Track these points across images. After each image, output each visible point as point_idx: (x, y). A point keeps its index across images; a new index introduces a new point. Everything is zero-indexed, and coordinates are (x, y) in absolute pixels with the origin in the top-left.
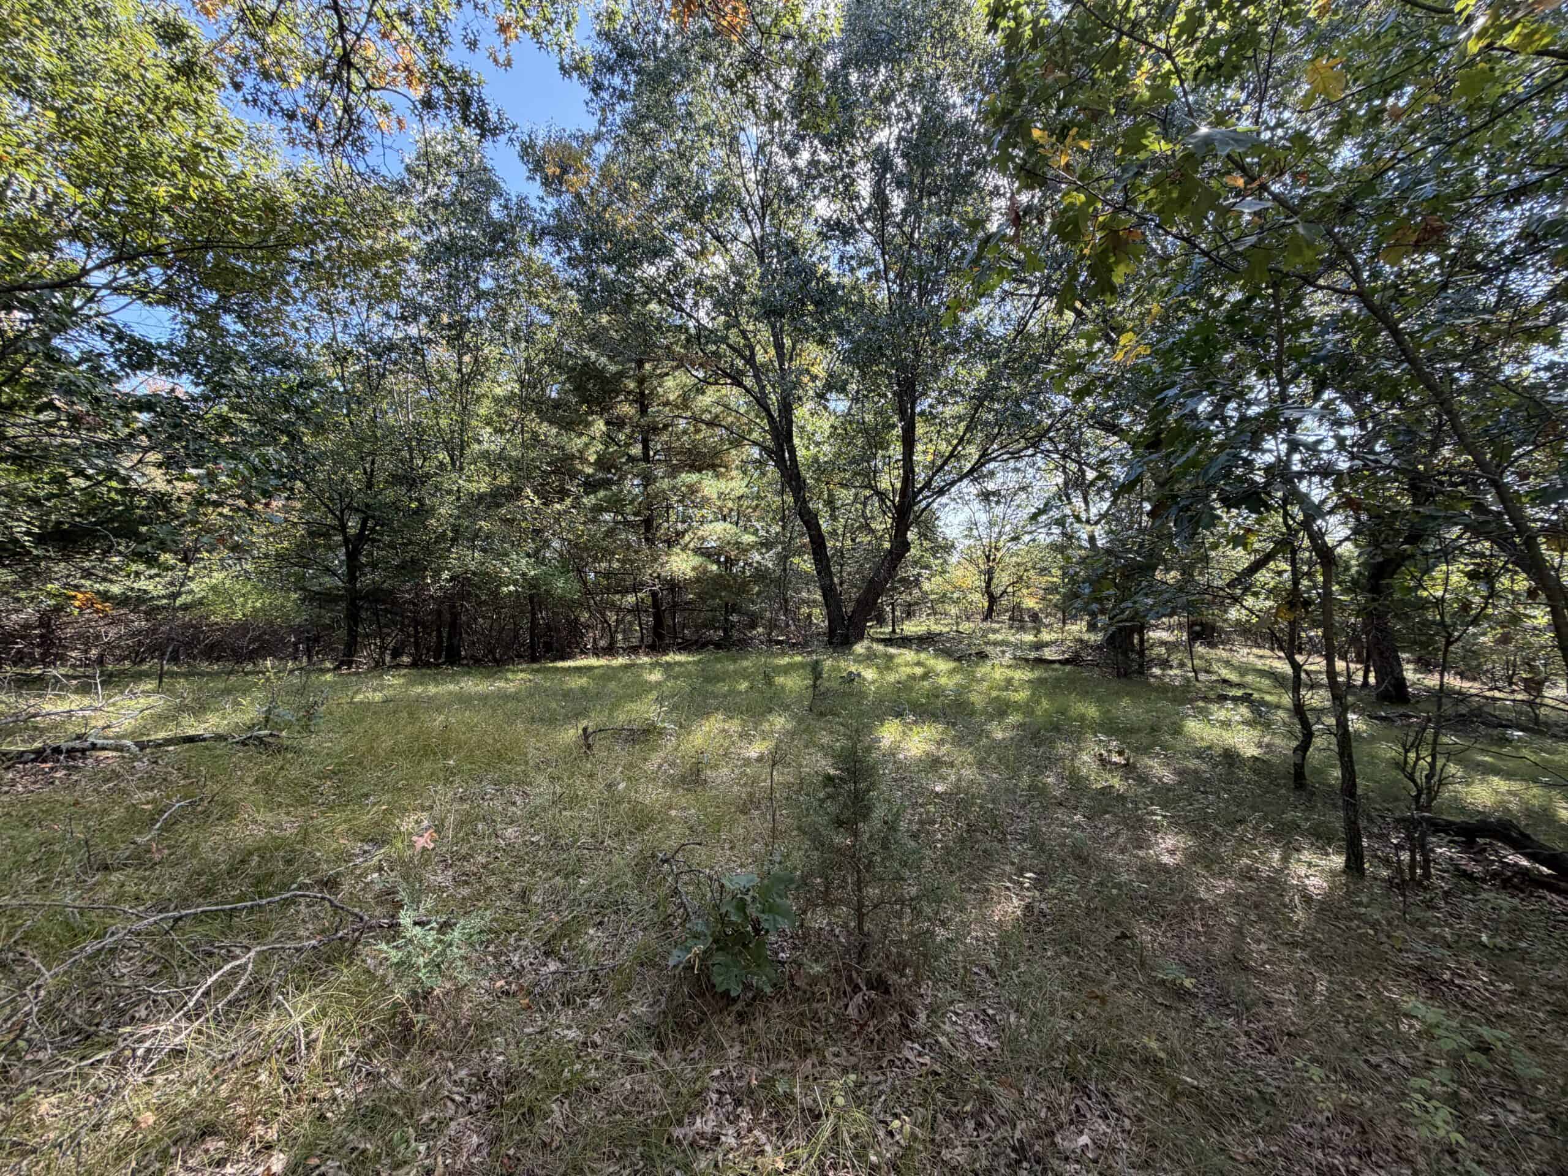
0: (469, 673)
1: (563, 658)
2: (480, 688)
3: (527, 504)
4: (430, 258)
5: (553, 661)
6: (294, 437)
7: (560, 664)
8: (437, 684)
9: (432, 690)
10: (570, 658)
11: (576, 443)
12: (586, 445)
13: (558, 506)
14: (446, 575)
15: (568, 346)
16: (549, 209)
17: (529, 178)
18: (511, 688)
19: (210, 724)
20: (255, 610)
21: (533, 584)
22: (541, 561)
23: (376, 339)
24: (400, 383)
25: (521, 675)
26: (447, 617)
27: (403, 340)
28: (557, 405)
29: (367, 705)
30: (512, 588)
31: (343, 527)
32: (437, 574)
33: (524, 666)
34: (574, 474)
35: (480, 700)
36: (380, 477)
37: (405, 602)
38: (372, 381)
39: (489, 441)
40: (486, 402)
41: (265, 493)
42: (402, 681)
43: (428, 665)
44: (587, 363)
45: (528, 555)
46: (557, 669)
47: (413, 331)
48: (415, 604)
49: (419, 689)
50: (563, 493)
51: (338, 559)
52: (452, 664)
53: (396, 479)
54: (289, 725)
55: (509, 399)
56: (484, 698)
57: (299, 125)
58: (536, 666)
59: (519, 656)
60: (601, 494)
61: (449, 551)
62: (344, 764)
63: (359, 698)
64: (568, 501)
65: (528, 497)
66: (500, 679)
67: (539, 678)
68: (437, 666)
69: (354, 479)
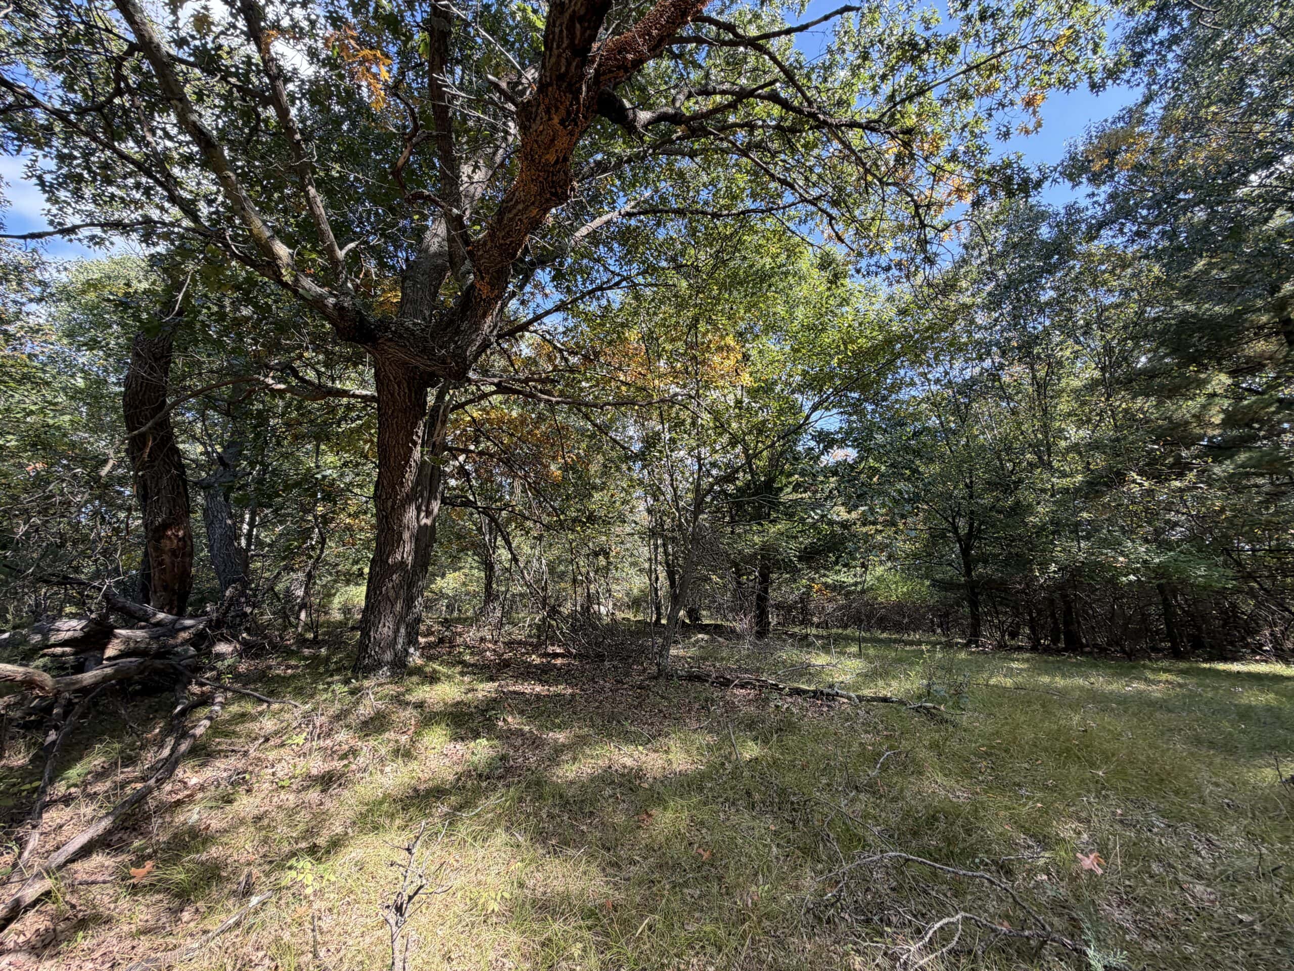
0: (1096, 666)
1: (1225, 660)
2: (1114, 687)
3: (1136, 489)
4: (994, 302)
5: (1210, 660)
6: (915, 471)
7: (1221, 666)
8: (1064, 676)
9: (1060, 682)
10: (1234, 659)
11: (1188, 407)
12: (1204, 407)
13: (1178, 484)
14: (1053, 567)
15: (1152, 312)
16: (1102, 198)
17: (1073, 187)
18: (1156, 691)
19: (893, 688)
20: (904, 594)
21: (1160, 571)
22: (1164, 545)
23: (960, 380)
24: (983, 408)
25: (1164, 676)
26: (1060, 604)
27: (981, 374)
28: (1150, 374)
29: (1002, 691)
30: (1132, 577)
31: (955, 529)
32: (1044, 566)
33: (1165, 664)
34: (1190, 441)
35: (1119, 704)
36: (979, 487)
37: (1018, 592)
38: (963, 415)
39: (1075, 434)
40: (1065, 397)
41: (903, 516)
42: (1026, 666)
43: (1047, 650)
44: (1185, 320)
45: (1146, 541)
46: (1218, 673)
47: (987, 363)
48: (1026, 594)
49: (1046, 679)
50: (1181, 469)
51: (954, 552)
52: (1074, 651)
53: (991, 485)
54: (944, 700)
55: (1092, 386)
56: (1123, 701)
57: (894, 272)
58: (1183, 665)
59: (1155, 649)
60: (1242, 457)
61: (1052, 543)
62: (994, 747)
63: (993, 681)
64: (1191, 476)
65: (1134, 481)
66: (1138, 678)
67: (1191, 682)
68: (1059, 652)
69: (960, 492)
